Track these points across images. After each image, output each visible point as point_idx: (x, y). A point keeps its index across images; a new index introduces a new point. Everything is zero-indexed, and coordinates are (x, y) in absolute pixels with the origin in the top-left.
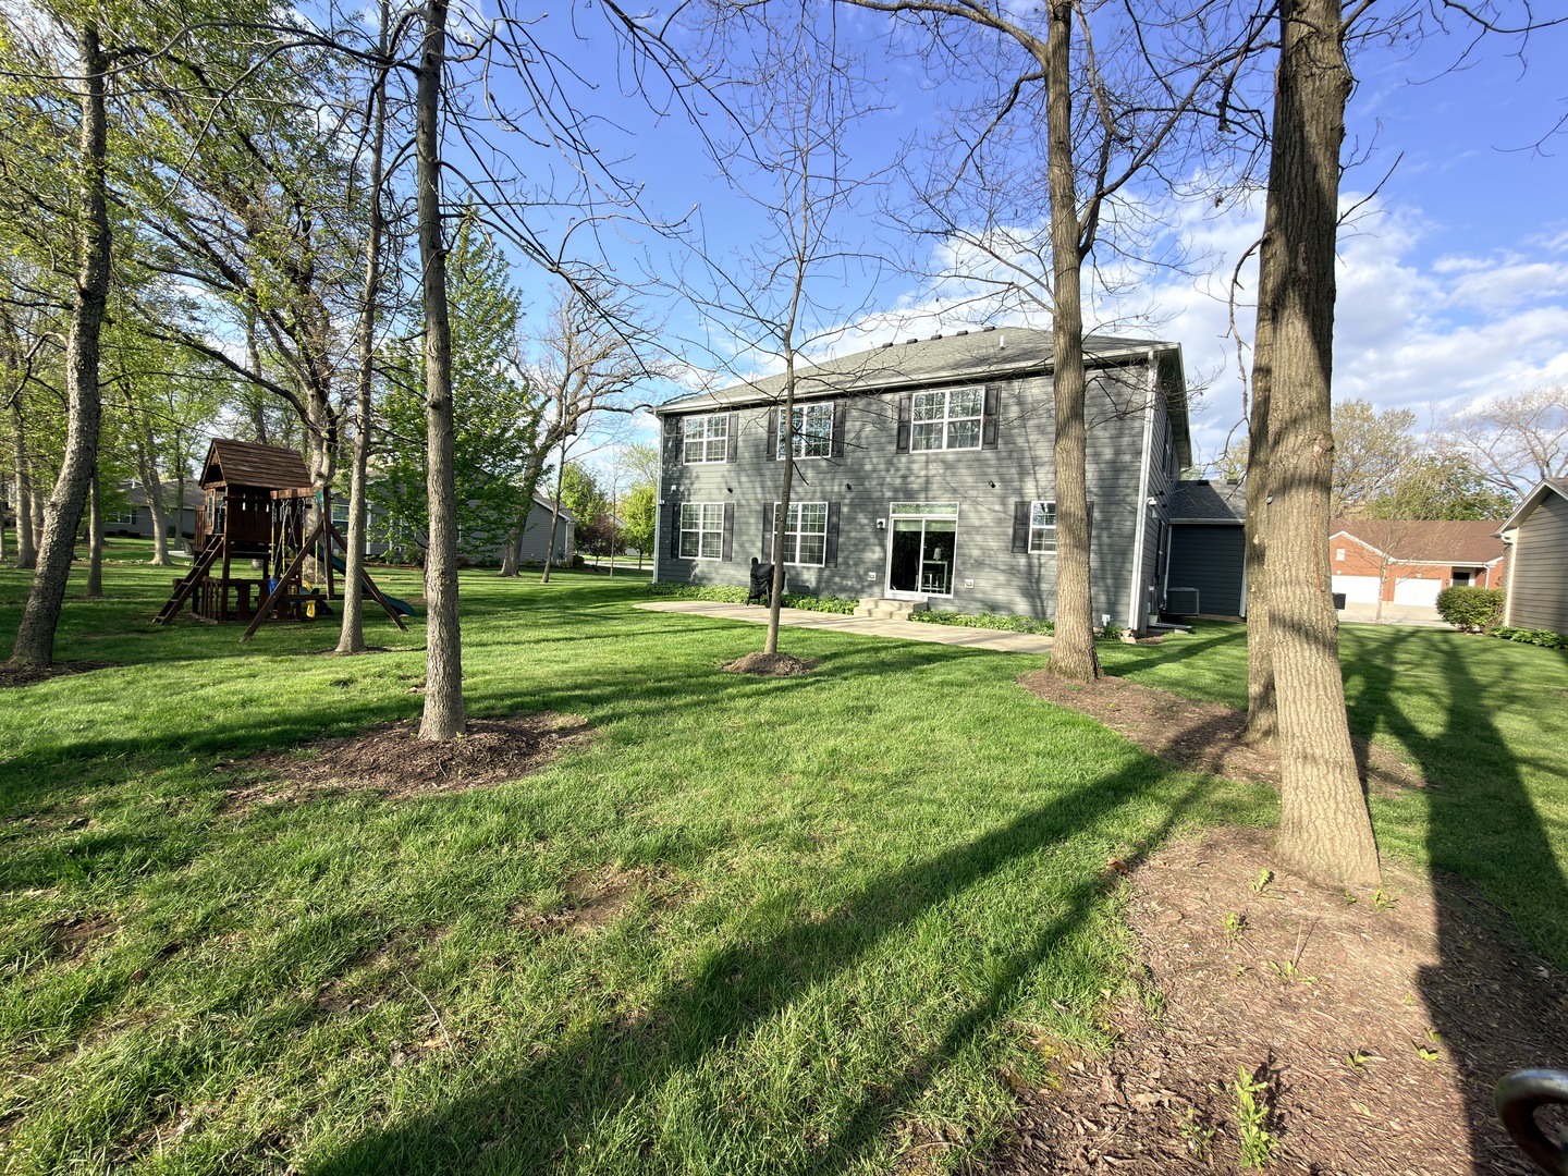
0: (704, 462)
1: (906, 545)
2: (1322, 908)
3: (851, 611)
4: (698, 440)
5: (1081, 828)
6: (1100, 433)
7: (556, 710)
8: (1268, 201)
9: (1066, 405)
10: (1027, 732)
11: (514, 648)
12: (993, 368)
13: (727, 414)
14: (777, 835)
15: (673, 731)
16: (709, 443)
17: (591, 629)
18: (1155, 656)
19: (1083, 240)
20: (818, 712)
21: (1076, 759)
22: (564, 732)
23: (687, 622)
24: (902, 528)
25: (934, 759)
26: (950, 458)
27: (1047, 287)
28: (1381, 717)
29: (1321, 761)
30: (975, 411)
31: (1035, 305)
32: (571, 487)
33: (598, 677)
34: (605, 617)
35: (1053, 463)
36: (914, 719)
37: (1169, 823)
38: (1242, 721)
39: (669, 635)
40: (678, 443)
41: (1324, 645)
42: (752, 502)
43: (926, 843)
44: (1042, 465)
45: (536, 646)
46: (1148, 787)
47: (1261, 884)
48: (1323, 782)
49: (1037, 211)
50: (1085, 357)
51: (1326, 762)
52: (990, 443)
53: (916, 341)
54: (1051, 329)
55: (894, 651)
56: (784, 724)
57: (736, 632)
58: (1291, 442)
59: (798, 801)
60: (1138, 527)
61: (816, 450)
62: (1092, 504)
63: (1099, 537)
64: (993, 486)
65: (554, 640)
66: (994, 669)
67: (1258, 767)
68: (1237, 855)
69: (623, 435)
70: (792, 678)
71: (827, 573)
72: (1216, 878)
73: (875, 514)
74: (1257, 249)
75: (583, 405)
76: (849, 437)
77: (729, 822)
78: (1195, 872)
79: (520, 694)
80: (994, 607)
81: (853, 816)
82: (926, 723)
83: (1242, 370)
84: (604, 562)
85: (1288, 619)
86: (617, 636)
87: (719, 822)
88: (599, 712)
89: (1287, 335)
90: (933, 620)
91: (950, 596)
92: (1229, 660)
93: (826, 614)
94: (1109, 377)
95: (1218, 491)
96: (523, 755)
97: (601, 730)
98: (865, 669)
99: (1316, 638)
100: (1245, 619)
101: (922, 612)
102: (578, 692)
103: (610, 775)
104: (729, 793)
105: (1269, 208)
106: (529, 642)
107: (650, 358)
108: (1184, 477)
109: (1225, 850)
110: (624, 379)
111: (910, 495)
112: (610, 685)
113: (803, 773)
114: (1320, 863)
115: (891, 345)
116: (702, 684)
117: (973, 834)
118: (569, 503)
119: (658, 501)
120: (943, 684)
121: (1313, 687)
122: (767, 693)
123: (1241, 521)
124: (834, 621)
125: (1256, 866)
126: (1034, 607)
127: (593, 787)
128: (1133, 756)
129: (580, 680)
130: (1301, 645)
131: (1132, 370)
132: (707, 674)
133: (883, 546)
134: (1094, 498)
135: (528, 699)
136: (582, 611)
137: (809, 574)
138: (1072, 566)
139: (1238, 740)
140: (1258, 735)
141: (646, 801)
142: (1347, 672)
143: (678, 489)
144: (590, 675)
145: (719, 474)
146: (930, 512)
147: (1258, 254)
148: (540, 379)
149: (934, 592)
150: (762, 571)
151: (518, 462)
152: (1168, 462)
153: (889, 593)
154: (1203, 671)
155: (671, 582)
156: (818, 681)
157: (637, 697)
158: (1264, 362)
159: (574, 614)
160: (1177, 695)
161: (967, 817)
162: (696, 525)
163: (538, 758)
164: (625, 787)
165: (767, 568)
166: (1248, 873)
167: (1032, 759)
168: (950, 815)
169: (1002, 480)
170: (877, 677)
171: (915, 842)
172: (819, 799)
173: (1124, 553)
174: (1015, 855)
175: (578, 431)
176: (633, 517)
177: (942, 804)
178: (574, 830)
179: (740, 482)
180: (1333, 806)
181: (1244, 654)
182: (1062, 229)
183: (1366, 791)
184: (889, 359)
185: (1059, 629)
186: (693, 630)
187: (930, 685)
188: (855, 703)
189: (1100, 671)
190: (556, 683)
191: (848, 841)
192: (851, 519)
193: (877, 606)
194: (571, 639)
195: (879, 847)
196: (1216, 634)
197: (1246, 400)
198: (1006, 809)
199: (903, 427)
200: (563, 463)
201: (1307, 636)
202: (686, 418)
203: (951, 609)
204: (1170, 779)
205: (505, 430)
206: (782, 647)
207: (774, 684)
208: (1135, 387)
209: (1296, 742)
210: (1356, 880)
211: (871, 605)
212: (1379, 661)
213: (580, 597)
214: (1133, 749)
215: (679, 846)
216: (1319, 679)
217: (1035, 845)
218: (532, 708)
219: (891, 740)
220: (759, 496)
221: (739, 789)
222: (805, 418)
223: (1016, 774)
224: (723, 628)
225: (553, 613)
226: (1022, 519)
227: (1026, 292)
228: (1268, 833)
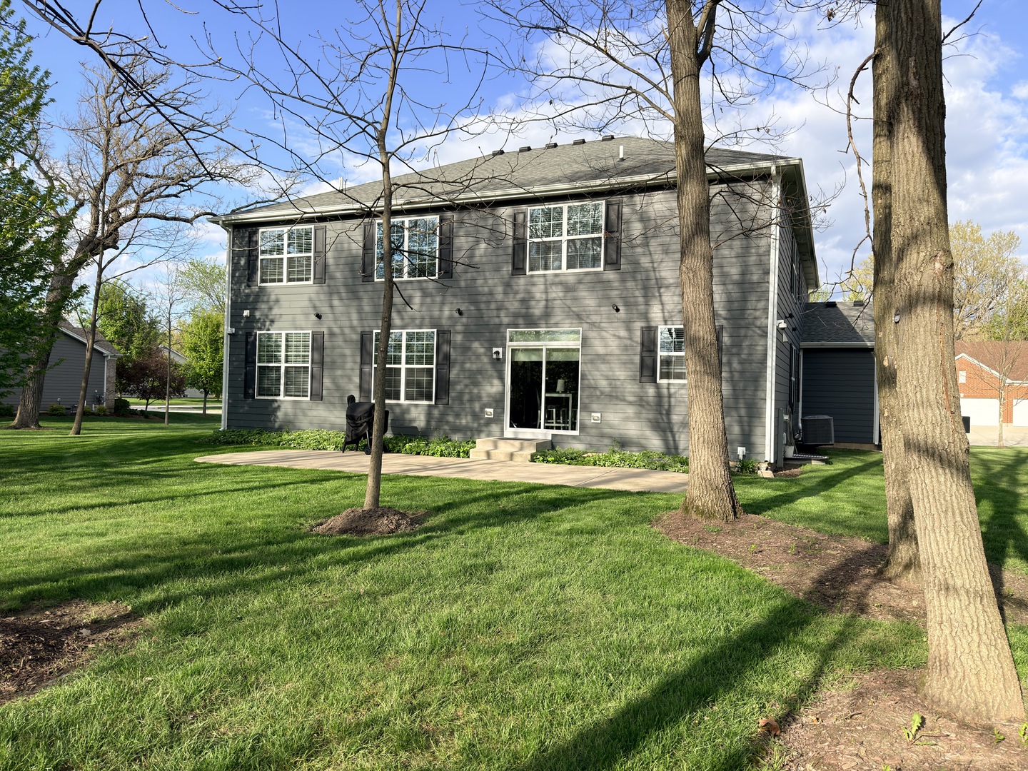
0: (285, 283)
1: (525, 376)
2: (973, 750)
3: (467, 453)
4: (275, 256)
5: (729, 687)
6: (726, 252)
7: (87, 597)
8: (877, 16)
9: (689, 220)
10: (666, 582)
11: (30, 520)
12: (613, 181)
13: (312, 226)
14: (381, 733)
15: (248, 613)
16: (290, 260)
17: (138, 491)
18: (794, 489)
19: (701, 47)
20: (429, 575)
21: (720, 610)
22: (98, 626)
23: (265, 476)
24: (522, 358)
25: (566, 622)
26: (571, 280)
27: (666, 93)
28: (1011, 542)
29: (962, 592)
30: (595, 228)
31: (654, 112)
32: (110, 313)
33: (146, 552)
34: (157, 475)
35: (680, 285)
36: (541, 575)
37: (818, 673)
38: (883, 556)
39: (242, 494)
40: (252, 258)
41: (958, 469)
42: (347, 331)
43: (560, 724)
44: (667, 287)
45: (61, 517)
46: (796, 634)
47: (913, 731)
48: (965, 614)
49: (653, 13)
50: (709, 170)
51: (967, 592)
52: (612, 263)
53: (529, 149)
54: (672, 140)
55: (516, 498)
56: (389, 593)
57: (329, 485)
58: (913, 258)
59: (407, 687)
60: (769, 352)
61: (421, 271)
62: (722, 327)
63: (729, 363)
64: (618, 310)
65: (86, 508)
66: (627, 512)
67: (902, 604)
68: (888, 701)
69: (180, 249)
70: (398, 536)
71: (436, 412)
72: (869, 729)
73: (492, 343)
74: (870, 64)
75: (126, 212)
76: (460, 256)
77: (320, 723)
78: (849, 725)
79: (37, 580)
80: (623, 443)
81: (474, 700)
82: (554, 580)
83: (863, 186)
84: (156, 406)
85: (922, 443)
86: (172, 498)
87: (307, 725)
88: (147, 597)
89: (903, 149)
90: (558, 460)
91: (576, 433)
92: (866, 491)
93: (437, 459)
94: (734, 193)
95: (845, 313)
96: (40, 661)
97: (150, 620)
98: (484, 520)
99: (950, 462)
100: (879, 447)
101: (545, 452)
102: (118, 573)
103: (162, 676)
104: (320, 685)
105: (878, 23)
106: (52, 512)
107: (214, 157)
108: (812, 299)
109: (876, 697)
110: (180, 181)
111: (530, 321)
112: (163, 560)
113: (412, 651)
114: (968, 702)
115: (502, 152)
116: (284, 552)
117: (613, 707)
118: (109, 333)
119: (227, 329)
120: (571, 532)
121: (950, 514)
122: (367, 557)
123: (869, 344)
124: (446, 467)
125: (907, 711)
126: (665, 441)
127: (137, 695)
128: (779, 602)
129: (121, 555)
130: (936, 470)
131: (756, 185)
132: (291, 539)
133: (502, 379)
134: (723, 322)
135: (47, 585)
136: (126, 469)
137: (418, 412)
138: (703, 394)
139: (880, 576)
140: (900, 569)
141: (210, 707)
142: (979, 495)
143: (252, 315)
144: (137, 549)
145: (306, 297)
146: (552, 340)
147: (871, 69)
148: (69, 178)
149: (558, 428)
150: (360, 412)
151: (37, 282)
152: (796, 283)
153: (509, 432)
154: (842, 503)
155: (245, 427)
156: (429, 538)
157: (200, 573)
158: (883, 178)
159: (116, 473)
160: (819, 531)
161: (605, 688)
162: (278, 360)
163: (61, 663)
164: (182, 691)
165: (366, 407)
166: (900, 720)
167: (673, 613)
168: (587, 688)
169: (627, 305)
170: (498, 529)
171: (547, 724)
172: (433, 683)
173: (757, 379)
174: (660, 728)
175: (121, 244)
176: (194, 349)
177: (577, 675)
178: (111, 755)
179: (332, 307)
180: (976, 638)
181: (881, 484)
182: (679, 33)
183: (1004, 621)
184: (500, 167)
185: (693, 464)
186: (274, 486)
187: (558, 534)
188: (473, 561)
189: (739, 509)
190: (88, 562)
191: (468, 731)
192: (466, 349)
193: (496, 447)
194: (111, 505)
195: (505, 734)
196: (852, 464)
197: (867, 217)
198: (648, 673)
199: (520, 245)
200: (99, 284)
201: (941, 460)
202: (261, 230)
203: (578, 447)
204: (817, 624)
205: (20, 242)
206: (385, 500)
207: (376, 544)
208: (760, 203)
209: (938, 573)
210: (1002, 716)
211: (489, 447)
212: (1003, 484)
213: (123, 451)
214: (778, 593)
215: (255, 761)
216: (955, 504)
217: (681, 712)
218: (54, 597)
219: (518, 602)
220: (355, 323)
221: (333, 679)
222: (406, 233)
223: (656, 633)
224: (313, 482)
225: (84, 472)
226: (649, 345)
227: (645, 98)
228: (917, 674)
